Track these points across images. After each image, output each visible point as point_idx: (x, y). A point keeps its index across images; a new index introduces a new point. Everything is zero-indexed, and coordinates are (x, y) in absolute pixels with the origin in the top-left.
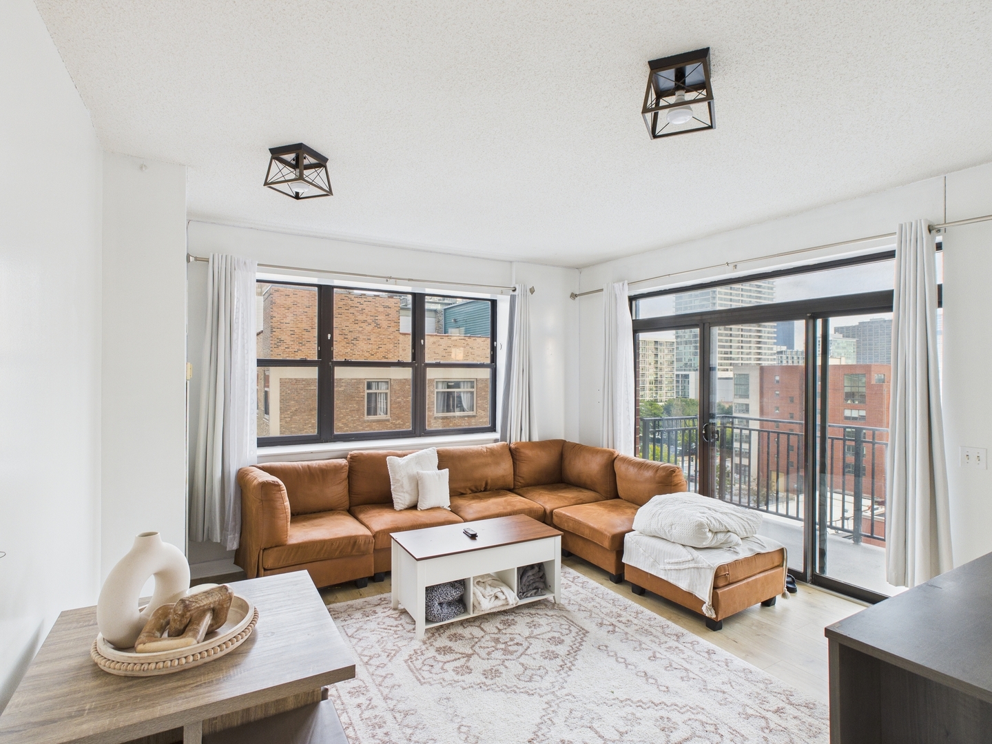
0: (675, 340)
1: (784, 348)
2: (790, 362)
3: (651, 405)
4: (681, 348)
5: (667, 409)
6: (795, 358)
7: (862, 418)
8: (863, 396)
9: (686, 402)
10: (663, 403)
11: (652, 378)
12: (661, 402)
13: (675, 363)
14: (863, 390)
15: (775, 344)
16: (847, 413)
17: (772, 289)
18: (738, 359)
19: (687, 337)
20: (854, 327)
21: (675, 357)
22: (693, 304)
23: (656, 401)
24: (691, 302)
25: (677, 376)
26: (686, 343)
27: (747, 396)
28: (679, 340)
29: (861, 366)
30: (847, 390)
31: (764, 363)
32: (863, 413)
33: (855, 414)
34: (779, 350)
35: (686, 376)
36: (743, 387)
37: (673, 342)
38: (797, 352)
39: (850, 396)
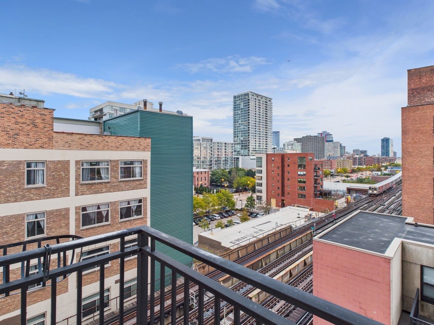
0: (233, 143)
1: (276, 147)
2: (278, 152)
3: (223, 171)
4: (236, 146)
5: (230, 173)
6: (280, 151)
7: (304, 175)
8: (305, 166)
9: (238, 169)
10: (228, 170)
11: (224, 159)
12: (228, 169)
13: (233, 152)
14: (304, 163)
15: (272, 145)
16: (299, 173)
17: (271, 122)
18: (258, 151)
19: (238, 141)
20: (301, 138)
21: (233, 150)
22: (241, 128)
23: (225, 169)
24: (240, 126)
25: (234, 158)
26: (238, 144)
27: (261, 167)
28: (235, 143)
29: (304, 154)
30: (299, 163)
31: (268, 153)
32: (305, 173)
33: (302, 173)
34: (274, 147)
35: (238, 158)
36: (260, 163)
37: (233, 144)
38: (280, 148)
39: (300, 166)
